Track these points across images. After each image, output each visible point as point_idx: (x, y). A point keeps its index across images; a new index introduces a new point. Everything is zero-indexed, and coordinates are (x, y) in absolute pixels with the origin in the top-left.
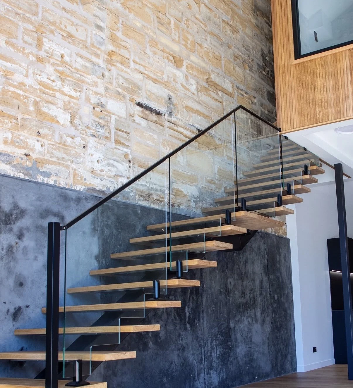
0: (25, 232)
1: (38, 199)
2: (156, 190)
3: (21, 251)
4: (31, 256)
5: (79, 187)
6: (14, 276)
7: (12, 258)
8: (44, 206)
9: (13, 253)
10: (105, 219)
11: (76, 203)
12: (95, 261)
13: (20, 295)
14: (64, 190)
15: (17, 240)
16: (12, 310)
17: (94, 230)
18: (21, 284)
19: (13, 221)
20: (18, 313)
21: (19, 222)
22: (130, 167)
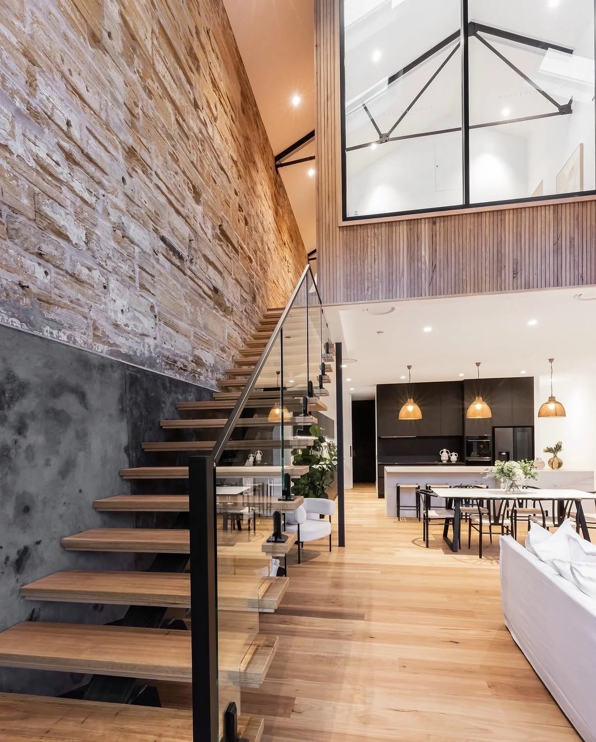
0: (28, 421)
1: (46, 365)
3: (22, 456)
4: (40, 460)
5: (101, 349)
6: (14, 499)
7: (10, 468)
8: (56, 377)
9: (10, 459)
10: (134, 396)
11: (100, 371)
13: (25, 527)
14: (82, 352)
15: (16, 437)
16: (14, 556)
17: (122, 411)
18: (27, 510)
19: (7, 402)
20: (24, 558)
21: (17, 404)
22: (156, 324)
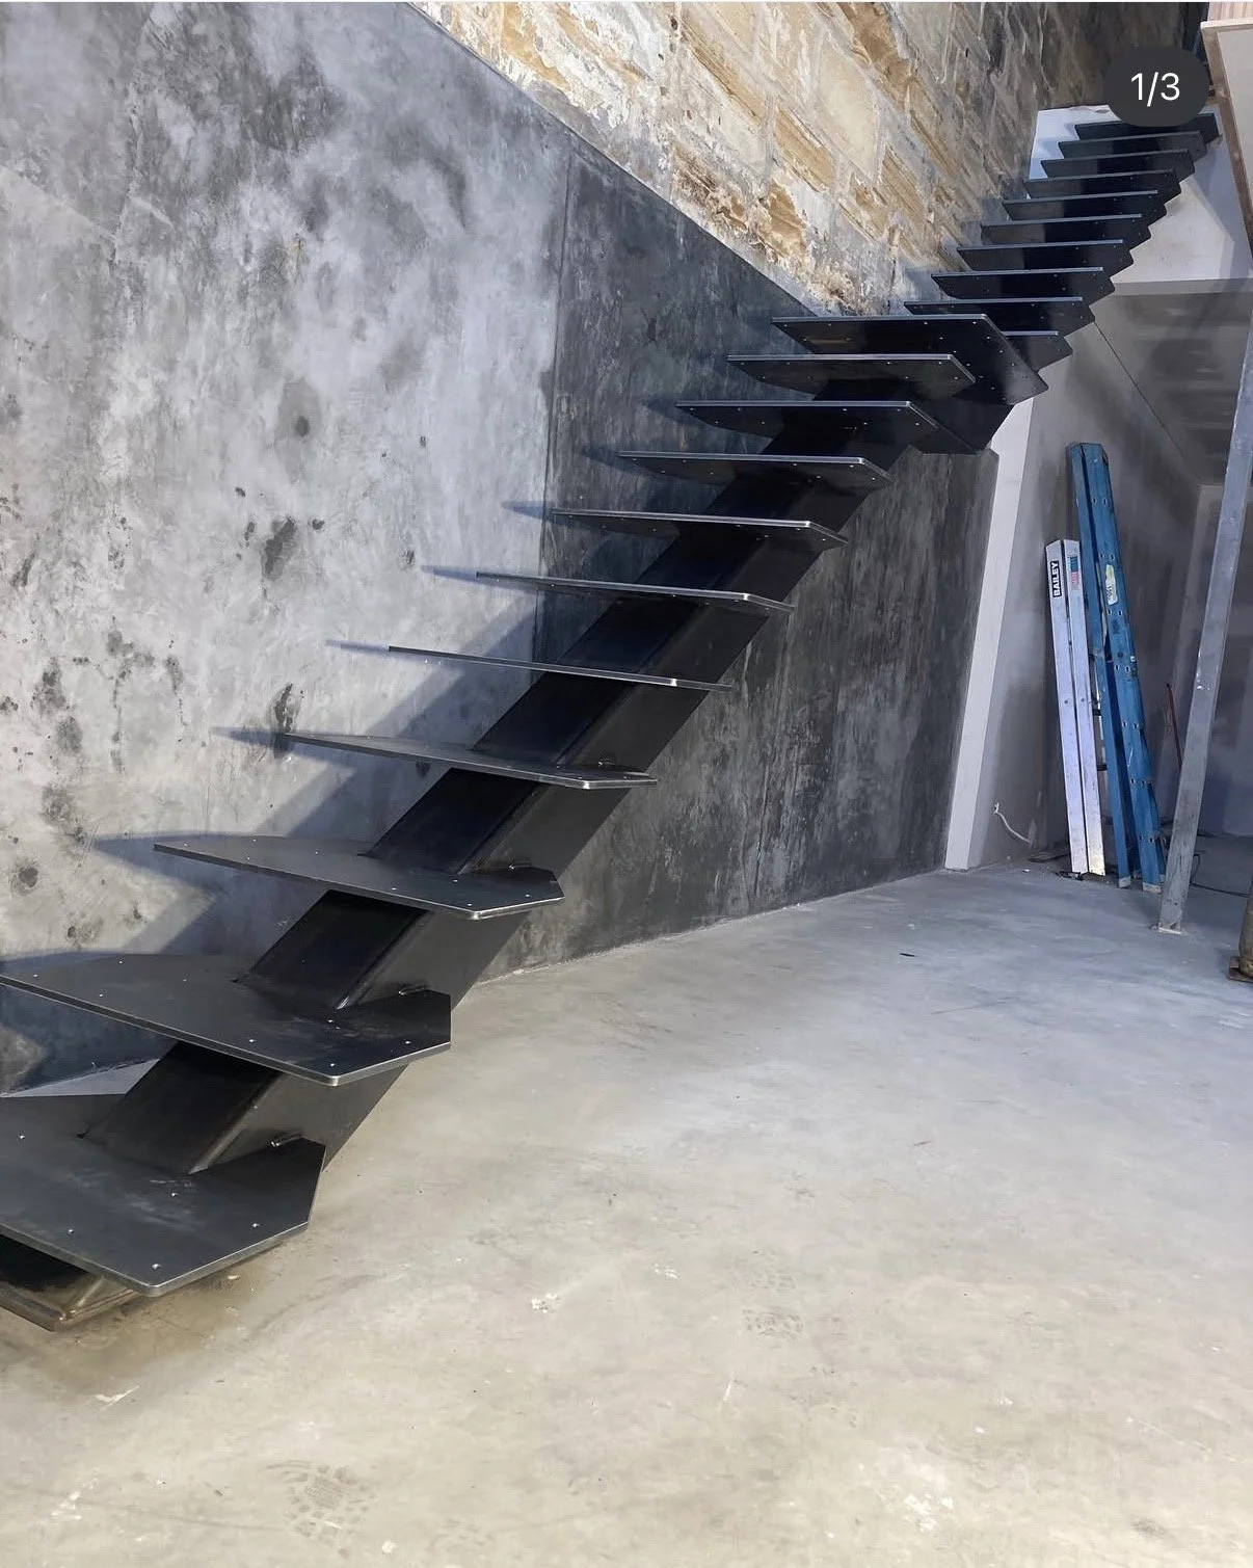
0: (331, 201)
1: (386, 67)
2: (729, 173)
3: (309, 286)
4: (345, 316)
5: (519, 72)
6: (280, 384)
7: (280, 304)
8: (405, 108)
9: (284, 282)
10: (585, 236)
11: (508, 132)
12: (539, 393)
13: (297, 472)
14: (473, 62)
15: (302, 230)
16: (264, 531)
17: (549, 266)
18: (303, 428)
19: (293, 133)
20: (284, 545)
21: (314, 147)
22: (672, 47)
